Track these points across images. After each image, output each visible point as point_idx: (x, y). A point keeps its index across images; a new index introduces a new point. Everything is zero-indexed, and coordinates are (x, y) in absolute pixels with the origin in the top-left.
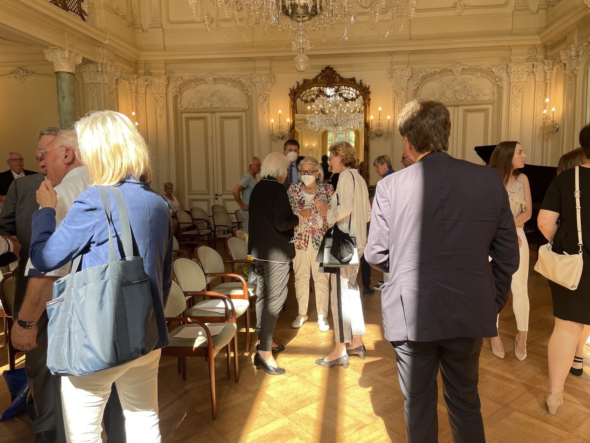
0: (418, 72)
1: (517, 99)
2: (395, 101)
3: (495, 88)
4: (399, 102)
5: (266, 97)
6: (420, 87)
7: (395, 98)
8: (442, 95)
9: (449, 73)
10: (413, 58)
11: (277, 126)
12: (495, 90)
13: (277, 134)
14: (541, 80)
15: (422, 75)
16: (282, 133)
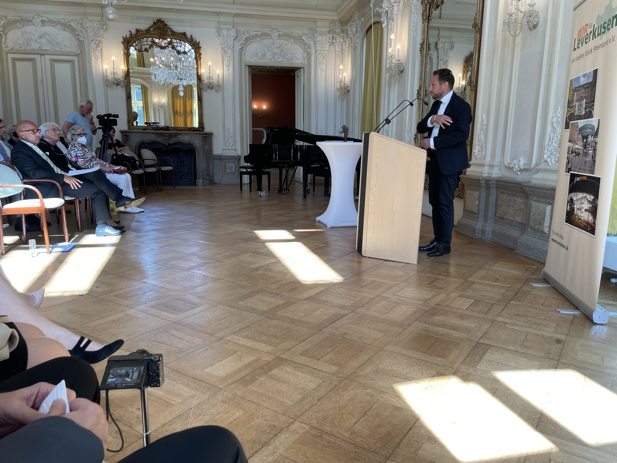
0: (242, 33)
1: (322, 64)
2: (223, 57)
3: (305, 54)
4: (227, 58)
5: (99, 43)
6: (244, 47)
7: (223, 55)
8: (263, 56)
9: (268, 37)
10: (237, 20)
11: (111, 72)
12: (305, 56)
13: (112, 80)
14: (339, 50)
15: (246, 36)
16: (117, 79)
